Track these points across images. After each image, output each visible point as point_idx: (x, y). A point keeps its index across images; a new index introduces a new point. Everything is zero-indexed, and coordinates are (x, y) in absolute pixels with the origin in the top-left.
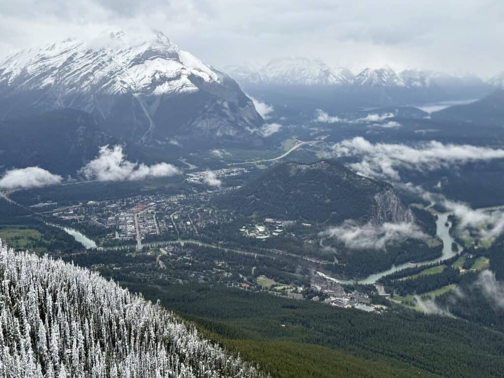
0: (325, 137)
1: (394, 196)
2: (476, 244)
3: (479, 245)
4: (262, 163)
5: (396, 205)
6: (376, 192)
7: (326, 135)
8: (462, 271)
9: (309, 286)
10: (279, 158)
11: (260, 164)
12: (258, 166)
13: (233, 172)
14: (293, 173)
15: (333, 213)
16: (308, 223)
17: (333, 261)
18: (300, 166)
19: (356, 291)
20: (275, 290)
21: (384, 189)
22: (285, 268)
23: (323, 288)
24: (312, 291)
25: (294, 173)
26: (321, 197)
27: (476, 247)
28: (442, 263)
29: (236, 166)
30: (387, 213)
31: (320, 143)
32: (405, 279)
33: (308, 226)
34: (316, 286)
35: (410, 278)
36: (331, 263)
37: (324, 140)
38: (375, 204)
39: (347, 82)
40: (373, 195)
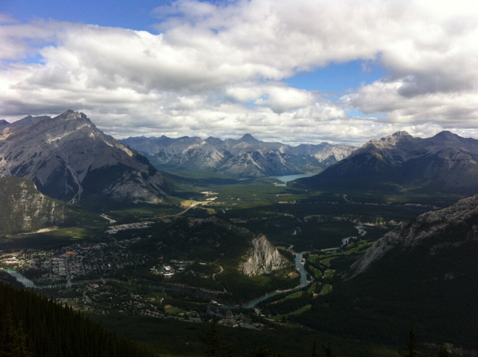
0: (214, 199)
1: (266, 240)
2: (323, 275)
4: (168, 218)
5: (267, 248)
6: (253, 238)
7: (214, 197)
8: (315, 295)
9: (206, 311)
10: (180, 214)
11: (166, 218)
12: (164, 220)
13: (145, 225)
14: (191, 224)
15: (222, 254)
16: (203, 263)
17: (223, 291)
18: (196, 220)
19: (241, 313)
20: (180, 316)
21: (259, 236)
22: (187, 298)
24: (208, 315)
25: (193, 225)
26: (212, 243)
27: (323, 277)
28: (301, 290)
29: (147, 220)
31: (210, 203)
32: (276, 302)
33: (204, 265)
35: (279, 301)
37: (213, 201)
38: (252, 247)
39: (228, 160)
40: (251, 240)
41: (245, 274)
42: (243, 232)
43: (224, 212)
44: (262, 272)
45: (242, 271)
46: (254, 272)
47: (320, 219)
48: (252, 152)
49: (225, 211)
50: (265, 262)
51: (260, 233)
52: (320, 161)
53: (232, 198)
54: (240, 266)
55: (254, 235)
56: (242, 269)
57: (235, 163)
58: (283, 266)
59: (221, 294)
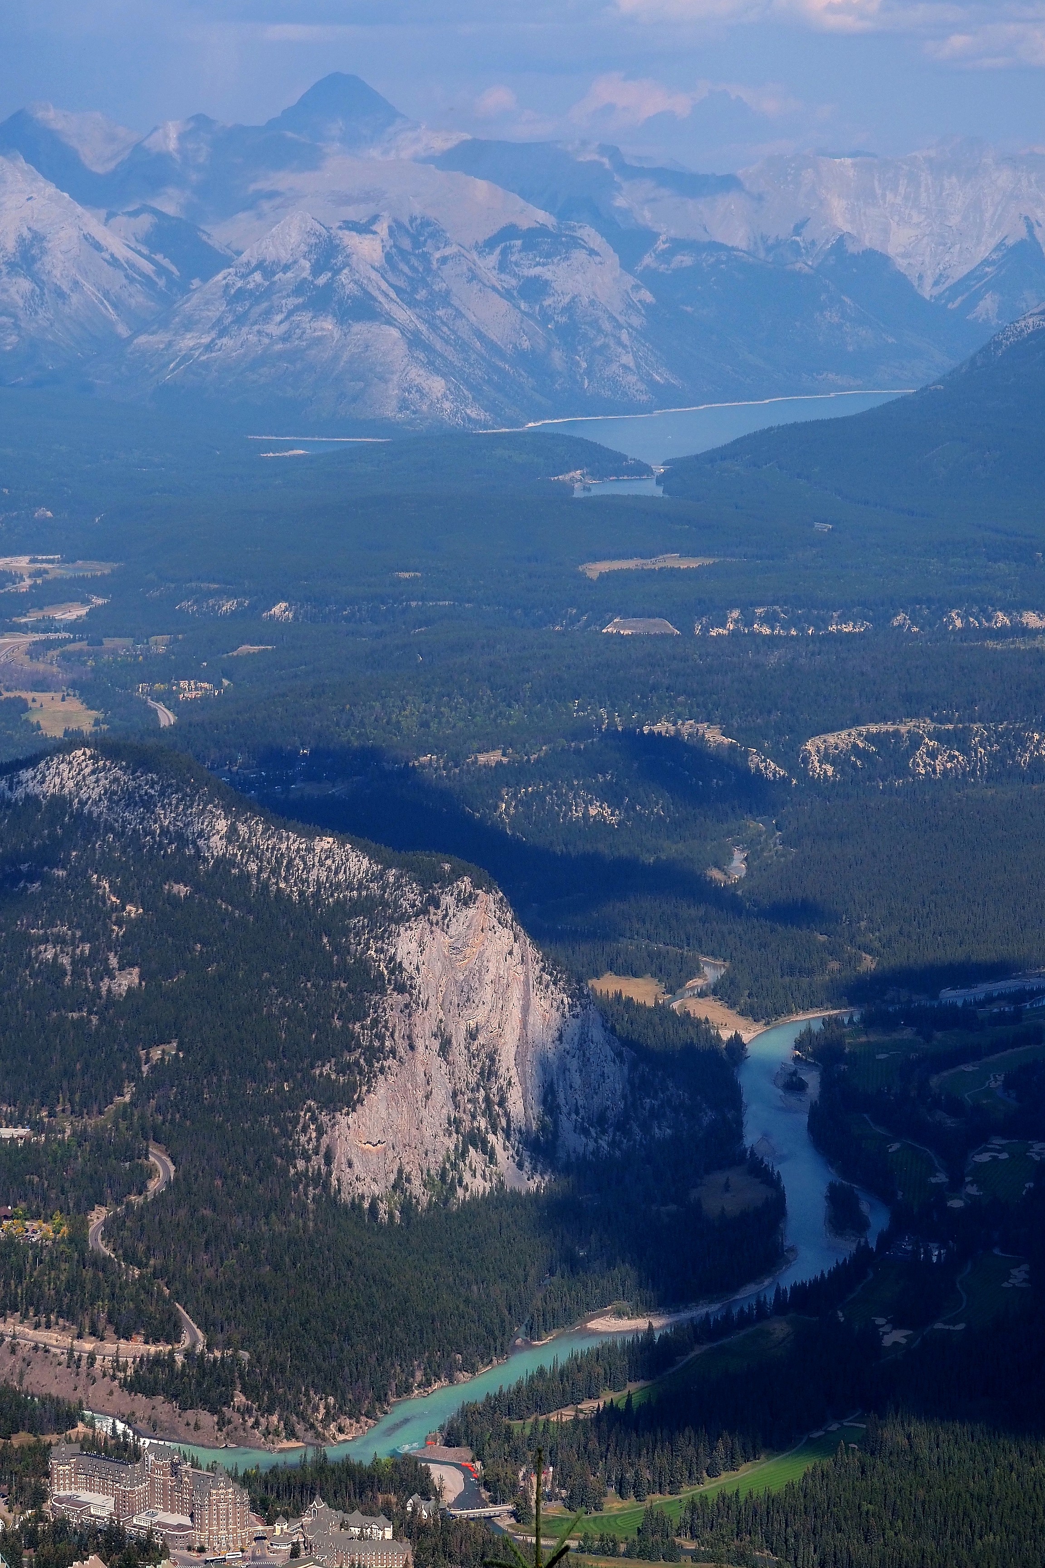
0: (83, 611)
1: (506, 934)
2: (956, 1184)
3: (972, 1190)
5: (516, 994)
6: (403, 918)
7: (86, 602)
9: (40, 1496)
15: (156, 1054)
16: (10, 1124)
17: (173, 1337)
19: (319, 1505)
21: (448, 900)
23: (124, 1504)
24: (61, 1528)
26: (79, 963)
27: (956, 1203)
28: (782, 1305)
30: (472, 1035)
31: (48, 645)
32: (588, 1409)
33: (12, 1139)
34: (85, 1496)
36: (164, 1348)
37: (71, 626)
38: (401, 988)
39: (186, 290)
40: (385, 936)
41: (345, 1197)
42: (318, 874)
43: (166, 718)
44: (478, 1185)
45: (321, 1180)
46: (416, 1188)
47: (933, 755)
48: (382, 228)
49: (173, 705)
50: (502, 1103)
51: (456, 875)
52: (927, 291)
53: (228, 606)
54: (306, 1140)
55: (411, 895)
56: (317, 1161)
57: (240, 320)
58: (645, 1127)
59: (156, 1361)
